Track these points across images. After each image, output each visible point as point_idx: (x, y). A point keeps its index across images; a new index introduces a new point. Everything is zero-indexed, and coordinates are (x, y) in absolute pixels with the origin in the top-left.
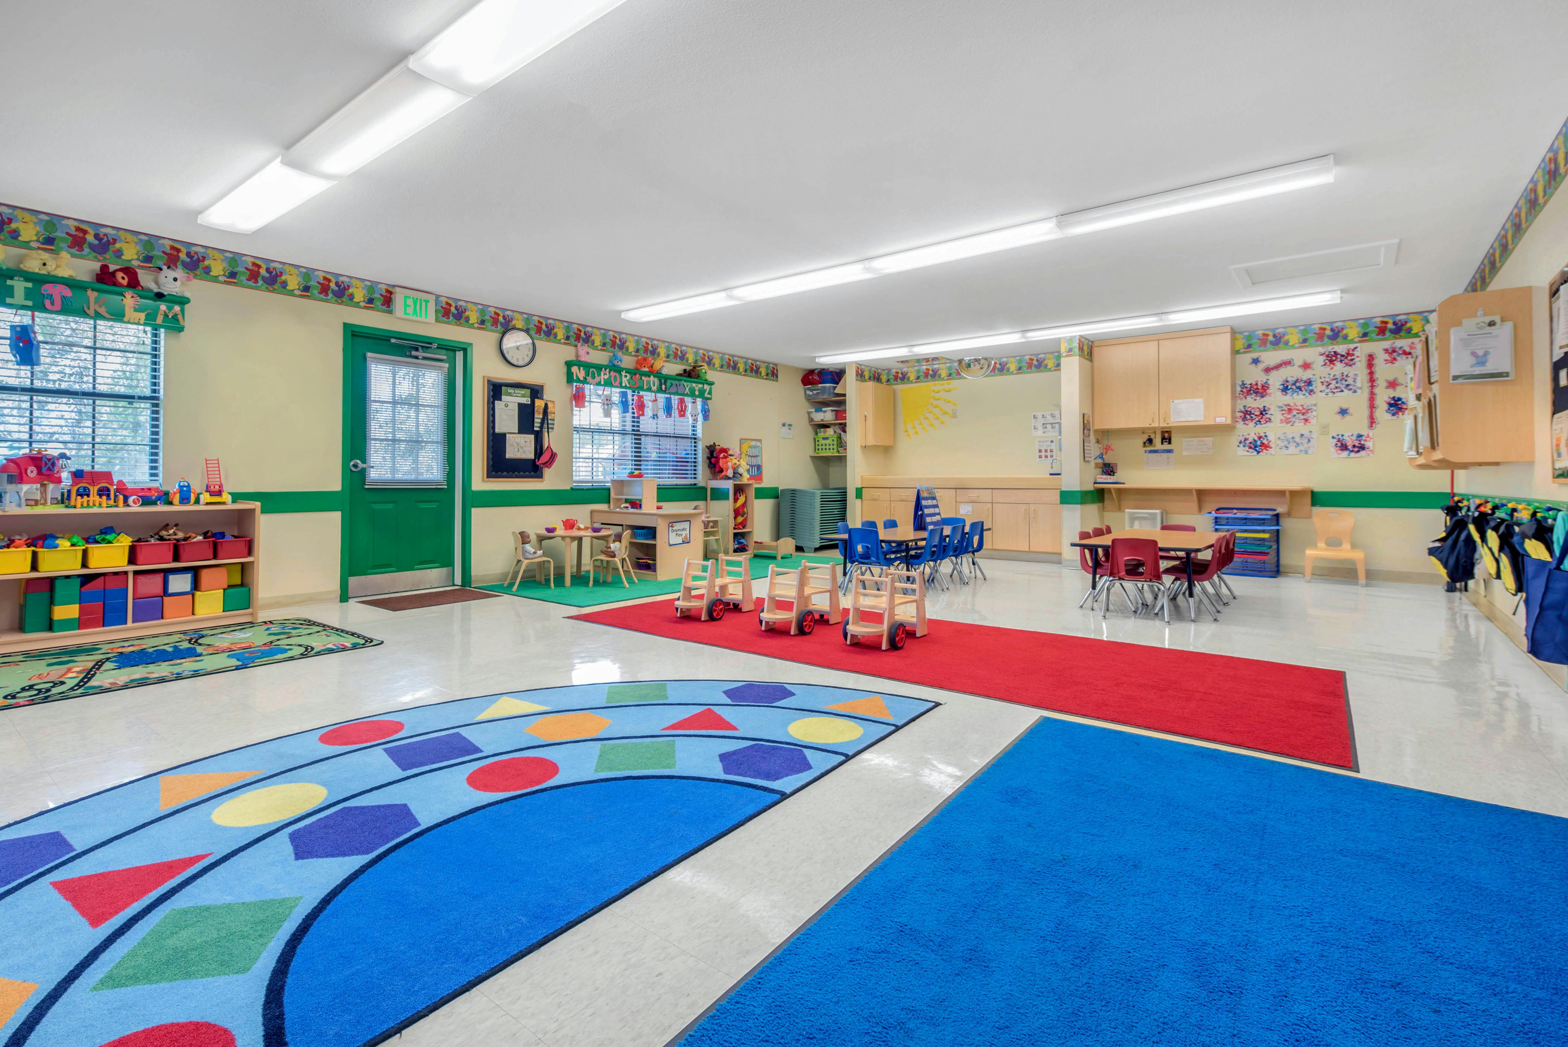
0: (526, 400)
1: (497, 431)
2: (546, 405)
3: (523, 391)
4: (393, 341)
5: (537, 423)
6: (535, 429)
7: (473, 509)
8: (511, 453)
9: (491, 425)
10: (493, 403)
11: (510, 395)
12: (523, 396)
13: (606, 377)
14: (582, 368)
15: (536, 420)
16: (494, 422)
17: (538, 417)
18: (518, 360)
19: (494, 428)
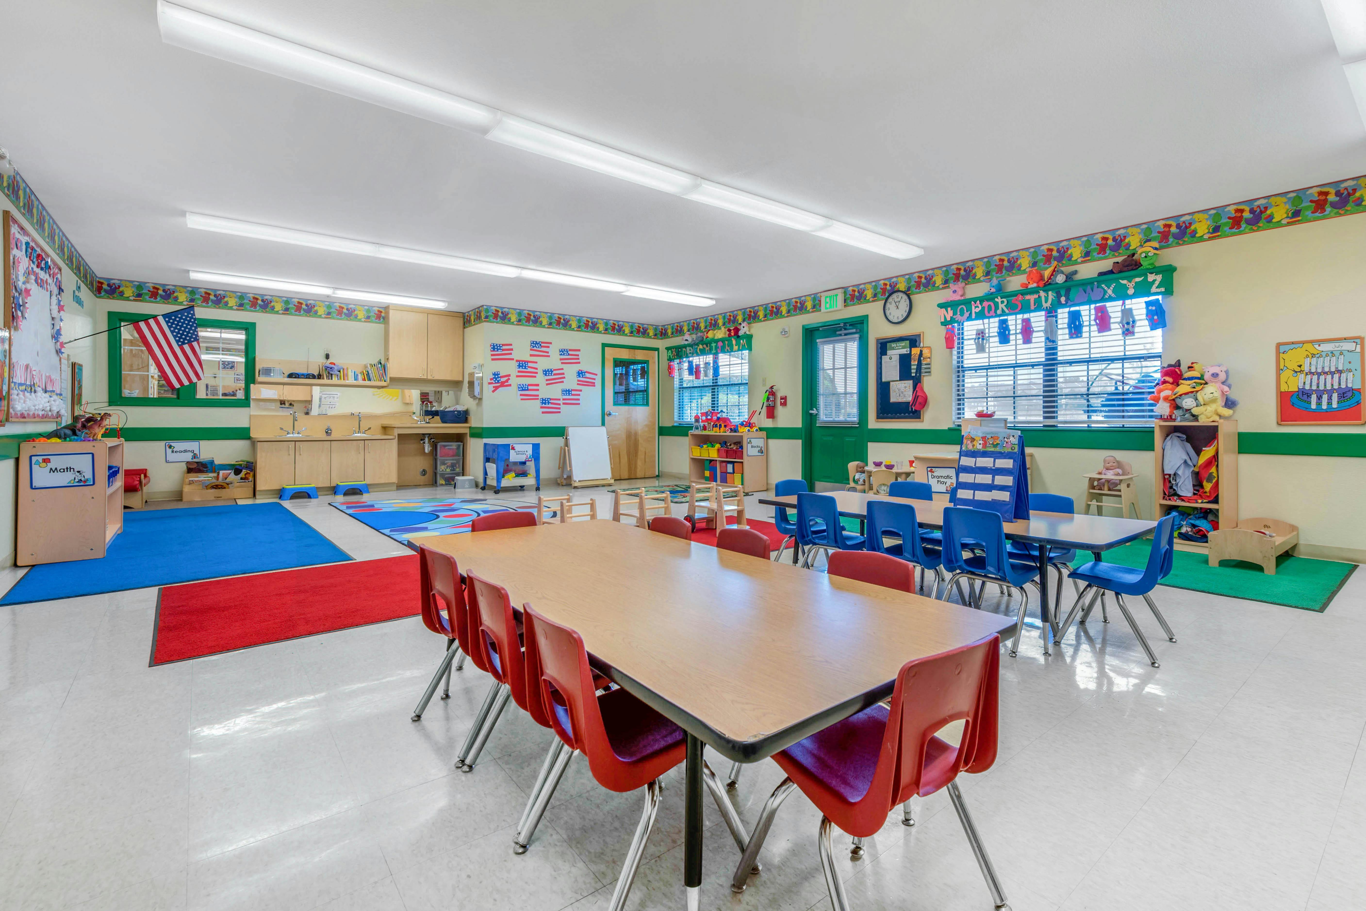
0: (905, 351)
1: (883, 380)
2: (921, 351)
3: (903, 344)
4: (821, 329)
5: (914, 369)
6: (913, 375)
7: (869, 444)
8: (894, 398)
9: (879, 376)
10: (881, 358)
11: (893, 349)
12: (903, 348)
13: (978, 310)
14: (949, 309)
15: (913, 367)
16: (881, 374)
17: (914, 364)
18: (896, 318)
19: (881, 378)
